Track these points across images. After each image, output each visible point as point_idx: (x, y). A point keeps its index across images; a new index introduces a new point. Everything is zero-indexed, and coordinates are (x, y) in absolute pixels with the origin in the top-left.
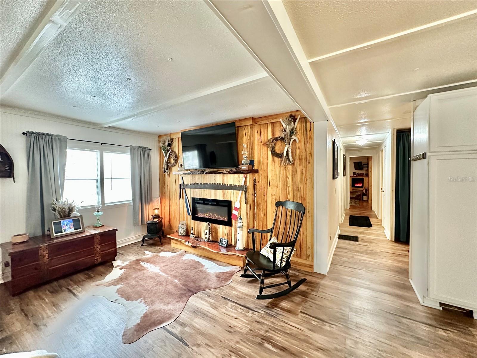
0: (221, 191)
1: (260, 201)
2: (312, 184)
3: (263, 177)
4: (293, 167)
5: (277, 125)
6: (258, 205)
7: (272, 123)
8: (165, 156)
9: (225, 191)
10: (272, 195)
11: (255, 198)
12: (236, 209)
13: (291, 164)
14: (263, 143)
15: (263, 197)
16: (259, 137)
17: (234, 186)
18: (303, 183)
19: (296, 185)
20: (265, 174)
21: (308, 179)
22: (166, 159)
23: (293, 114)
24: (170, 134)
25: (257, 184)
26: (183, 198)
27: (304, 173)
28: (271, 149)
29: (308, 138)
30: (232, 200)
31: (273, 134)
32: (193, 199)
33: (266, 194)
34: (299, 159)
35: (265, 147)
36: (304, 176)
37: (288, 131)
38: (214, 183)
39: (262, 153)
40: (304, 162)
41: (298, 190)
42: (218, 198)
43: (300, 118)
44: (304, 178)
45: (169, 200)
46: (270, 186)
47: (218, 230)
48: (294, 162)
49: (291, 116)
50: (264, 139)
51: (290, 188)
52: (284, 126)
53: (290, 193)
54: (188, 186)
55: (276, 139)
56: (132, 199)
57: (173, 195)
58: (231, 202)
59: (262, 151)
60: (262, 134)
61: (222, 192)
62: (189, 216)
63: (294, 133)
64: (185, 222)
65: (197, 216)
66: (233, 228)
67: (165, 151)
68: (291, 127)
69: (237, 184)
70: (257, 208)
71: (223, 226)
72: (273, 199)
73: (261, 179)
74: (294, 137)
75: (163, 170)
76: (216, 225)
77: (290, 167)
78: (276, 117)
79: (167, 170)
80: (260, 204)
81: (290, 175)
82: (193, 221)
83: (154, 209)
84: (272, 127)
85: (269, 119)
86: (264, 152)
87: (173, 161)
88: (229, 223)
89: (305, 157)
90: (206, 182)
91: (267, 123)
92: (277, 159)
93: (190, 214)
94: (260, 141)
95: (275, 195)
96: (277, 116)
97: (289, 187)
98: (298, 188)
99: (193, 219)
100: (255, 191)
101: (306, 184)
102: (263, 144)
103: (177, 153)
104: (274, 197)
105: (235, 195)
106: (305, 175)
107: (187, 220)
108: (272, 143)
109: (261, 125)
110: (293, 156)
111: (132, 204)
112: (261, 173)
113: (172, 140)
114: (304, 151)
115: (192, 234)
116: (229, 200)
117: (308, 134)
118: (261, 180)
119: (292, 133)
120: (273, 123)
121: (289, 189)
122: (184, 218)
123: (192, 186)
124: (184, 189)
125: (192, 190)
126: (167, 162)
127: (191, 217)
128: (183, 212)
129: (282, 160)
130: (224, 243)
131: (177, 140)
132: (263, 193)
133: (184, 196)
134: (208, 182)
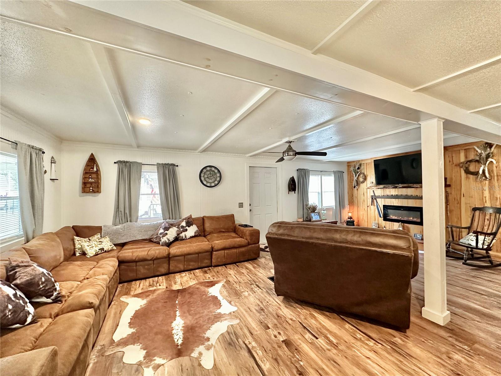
0: (413, 200)
1: (452, 208)
3: (456, 190)
4: (490, 182)
6: (451, 211)
7: (465, 149)
8: (355, 176)
9: (417, 200)
10: (466, 204)
11: (448, 206)
13: (488, 179)
15: (456, 205)
16: (451, 160)
20: (459, 188)
22: (355, 178)
24: (359, 161)
25: (450, 195)
26: (374, 205)
28: (465, 169)
31: (466, 157)
32: (384, 206)
33: (459, 203)
34: (497, 176)
35: (457, 168)
37: (484, 155)
38: (406, 195)
42: (410, 206)
45: (358, 207)
46: (464, 196)
47: (410, 228)
48: (491, 179)
49: (487, 144)
50: (456, 161)
52: (479, 151)
53: (487, 202)
54: (379, 197)
55: (471, 161)
57: (361, 204)
59: (454, 171)
60: (454, 157)
62: (380, 218)
63: (491, 156)
64: (377, 222)
65: (387, 218)
67: (355, 173)
68: (487, 152)
70: (450, 212)
71: (416, 225)
72: (468, 206)
74: (490, 160)
75: (354, 186)
77: (487, 182)
78: (469, 145)
79: (357, 186)
80: (453, 210)
83: (349, 213)
84: (465, 152)
85: (461, 147)
86: (456, 171)
87: (361, 179)
88: (420, 223)
90: (397, 194)
91: (460, 150)
92: (471, 176)
93: (382, 217)
94: (451, 163)
95: (469, 203)
96: (471, 144)
97: (486, 197)
99: (384, 220)
100: (447, 200)
102: (456, 165)
103: (365, 173)
107: (378, 220)
108: (466, 165)
109: (453, 152)
110: (489, 173)
111: (335, 208)
112: (453, 186)
113: (360, 165)
116: (421, 206)
118: (454, 192)
119: (488, 156)
121: (486, 199)
122: (375, 219)
123: (384, 197)
124: (376, 199)
125: (383, 199)
126: (357, 181)
127: (383, 218)
128: (374, 215)
129: (478, 177)
130: (418, 237)
131: (365, 165)
132: (456, 202)
133: (375, 204)
134: (400, 194)
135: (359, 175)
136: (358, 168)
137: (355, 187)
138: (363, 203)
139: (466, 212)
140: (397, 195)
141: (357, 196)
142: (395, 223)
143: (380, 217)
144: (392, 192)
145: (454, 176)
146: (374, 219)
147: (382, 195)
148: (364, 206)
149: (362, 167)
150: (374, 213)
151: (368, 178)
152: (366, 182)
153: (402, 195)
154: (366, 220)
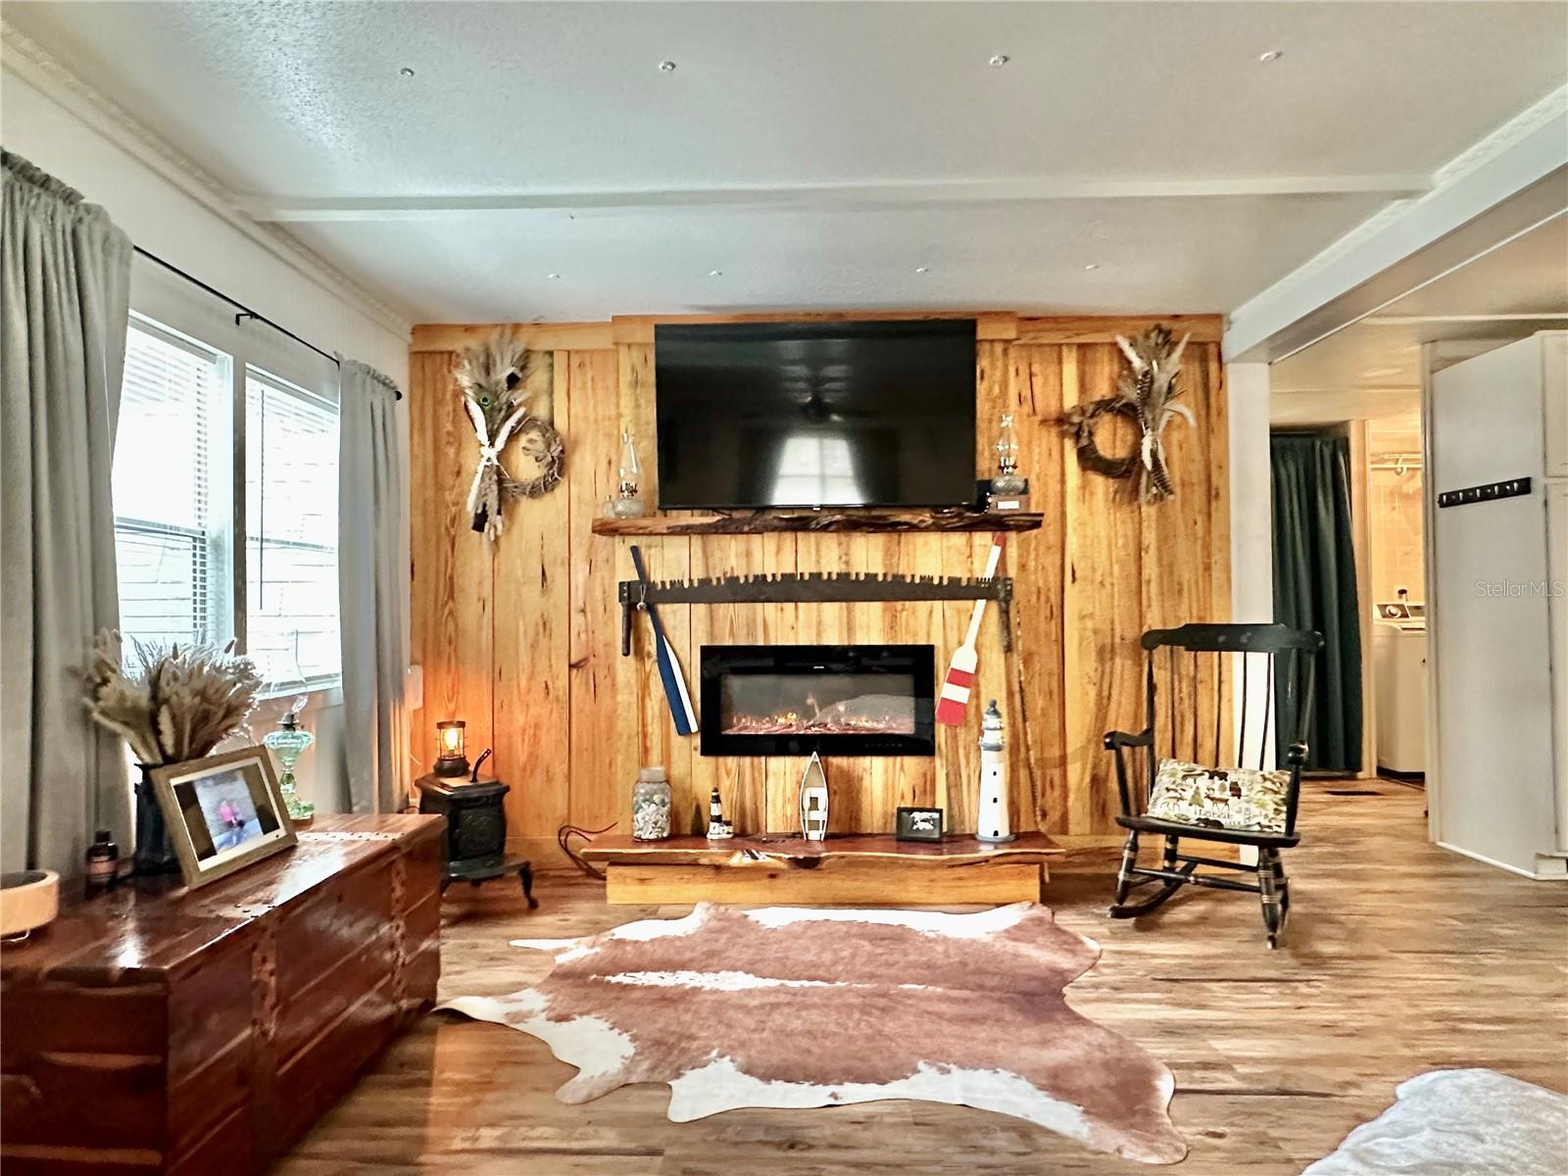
0: (876, 607)
1: (1030, 644)
2: (1228, 570)
3: (1042, 549)
5: (1098, 355)
6: (1026, 659)
7: (1080, 346)
8: (482, 435)
9: (899, 605)
10: (1081, 616)
12: (958, 678)
13: (1168, 498)
14: (1039, 418)
15: (1043, 625)
16: (1026, 393)
17: (945, 582)
18: (1197, 569)
19: (1171, 573)
20: (1052, 538)
21: (1214, 550)
22: (489, 453)
23: (1165, 324)
24: (512, 328)
26: (640, 650)
27: (1200, 534)
28: (1080, 445)
29: (1214, 412)
30: (936, 641)
31: (1085, 386)
32: (708, 653)
33: (1058, 616)
35: (1049, 431)
36: (1200, 542)
39: (1036, 458)
40: (1198, 495)
41: (1180, 591)
42: (862, 639)
43: (1190, 343)
44: (1199, 548)
45: (496, 674)
46: (1074, 580)
47: (861, 779)
49: (1160, 330)
50: (1047, 404)
51: (1154, 587)
53: (1153, 605)
54: (679, 593)
55: (1107, 407)
56: (339, 670)
58: (929, 650)
59: (1036, 450)
60: (1038, 382)
61: (885, 610)
62: (677, 740)
64: (654, 770)
65: (729, 732)
66: (938, 761)
67: (488, 413)
68: (1172, 371)
69: (962, 574)
71: (891, 759)
72: (1085, 629)
73: (1033, 555)
74: (1175, 406)
75: (471, 506)
76: (852, 760)
78: (1099, 324)
79: (497, 513)
81: (1150, 537)
82: (711, 760)
83: (441, 726)
84: (1079, 363)
85: (1067, 329)
86: (1045, 453)
87: (530, 467)
88: (920, 744)
89: (1203, 477)
90: (790, 570)
91: (1060, 345)
92: (1099, 482)
93: (694, 727)
94: (1027, 408)
95: (1092, 616)
96: (1104, 322)
97: (1148, 582)
98: (1180, 584)
99: (706, 751)
101: (1208, 568)
102: (1044, 422)
103: (561, 425)
104: (1089, 624)
105: (952, 622)
106: (1204, 539)
107: (666, 759)
109: (1034, 349)
111: (342, 695)
113: (525, 360)
114: (1198, 457)
115: (718, 819)
116: (922, 642)
117: (1213, 400)
118: (1036, 559)
119: (1169, 391)
120: (1082, 347)
121: (1148, 592)
122: (646, 750)
123: (705, 592)
124: (651, 609)
125: (700, 609)
126: (499, 473)
127: (697, 741)
128: (635, 727)
129: (1137, 485)
130: (921, 826)
131: (560, 361)
132: (1044, 612)
133: (651, 647)
134: (806, 568)
135: (513, 436)
136: (513, 381)
137: (480, 522)
138: (533, 647)
139: (1081, 659)
140: (792, 576)
141: (487, 592)
142: (777, 764)
143: (684, 729)
144: (757, 555)
145: (1038, 478)
146: (635, 751)
147: (698, 574)
148: (542, 664)
149: (537, 378)
150: (634, 712)
151: (584, 463)
152: (560, 491)
153: (820, 575)
154: (559, 770)
